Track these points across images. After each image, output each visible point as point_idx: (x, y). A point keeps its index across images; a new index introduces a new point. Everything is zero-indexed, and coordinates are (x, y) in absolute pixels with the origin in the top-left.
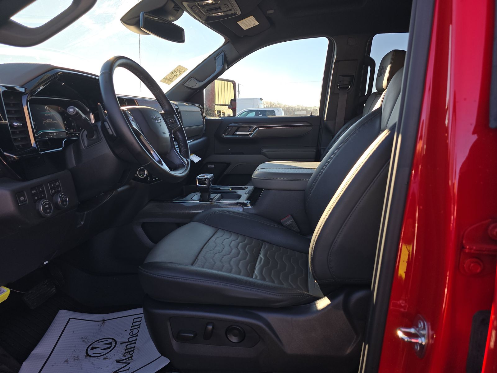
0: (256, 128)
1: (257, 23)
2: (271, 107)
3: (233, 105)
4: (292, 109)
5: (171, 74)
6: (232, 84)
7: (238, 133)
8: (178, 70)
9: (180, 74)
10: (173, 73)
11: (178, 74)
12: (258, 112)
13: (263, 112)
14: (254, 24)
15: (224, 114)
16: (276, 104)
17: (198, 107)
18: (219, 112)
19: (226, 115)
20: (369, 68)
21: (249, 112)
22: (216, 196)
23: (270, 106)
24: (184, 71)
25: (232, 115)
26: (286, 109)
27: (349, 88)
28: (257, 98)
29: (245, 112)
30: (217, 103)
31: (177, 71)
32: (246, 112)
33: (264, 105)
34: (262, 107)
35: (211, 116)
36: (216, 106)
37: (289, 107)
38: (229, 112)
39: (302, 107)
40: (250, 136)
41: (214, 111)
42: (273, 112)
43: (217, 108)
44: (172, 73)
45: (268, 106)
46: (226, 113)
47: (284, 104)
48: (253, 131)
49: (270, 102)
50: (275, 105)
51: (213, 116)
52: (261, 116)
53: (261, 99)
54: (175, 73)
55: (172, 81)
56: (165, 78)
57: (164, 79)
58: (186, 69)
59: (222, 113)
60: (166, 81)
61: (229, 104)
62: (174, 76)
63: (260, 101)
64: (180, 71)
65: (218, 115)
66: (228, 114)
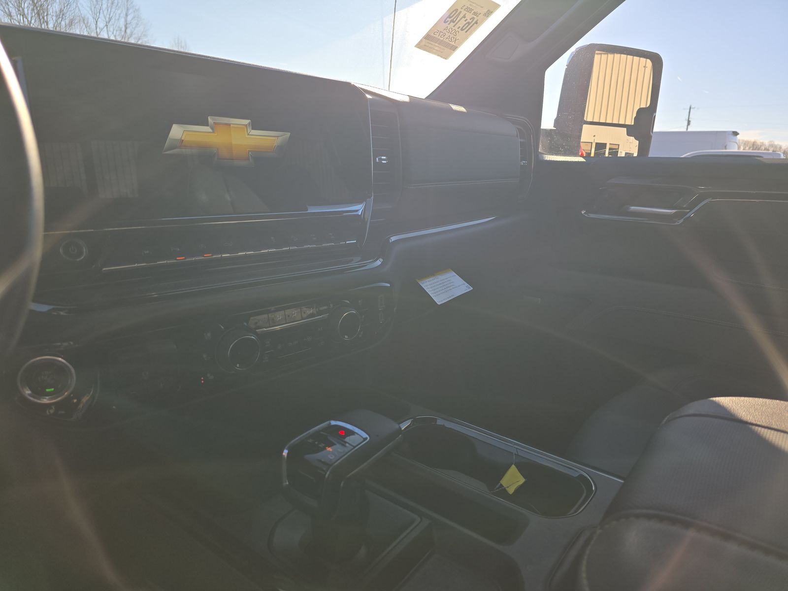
0: (703, 197)
3: (643, 125)
5: (445, 22)
6: (649, 63)
7: (634, 208)
8: (469, 10)
9: (476, 23)
10: (452, 16)
11: (469, 23)
15: (614, 152)
18: (600, 146)
19: (621, 154)
24: (489, 13)
25: (636, 154)
30: (588, 117)
31: (463, 13)
33: (740, 146)
35: (558, 153)
36: (585, 127)
38: (629, 146)
43: (589, 135)
44: (449, 17)
46: (619, 150)
48: (691, 207)
53: (735, 134)
54: (459, 19)
55: (454, 48)
56: (428, 37)
59: (610, 149)
60: (436, 48)
61: (630, 121)
62: (456, 28)
63: (733, 137)
64: (475, 14)
65: (595, 153)
66: (626, 153)
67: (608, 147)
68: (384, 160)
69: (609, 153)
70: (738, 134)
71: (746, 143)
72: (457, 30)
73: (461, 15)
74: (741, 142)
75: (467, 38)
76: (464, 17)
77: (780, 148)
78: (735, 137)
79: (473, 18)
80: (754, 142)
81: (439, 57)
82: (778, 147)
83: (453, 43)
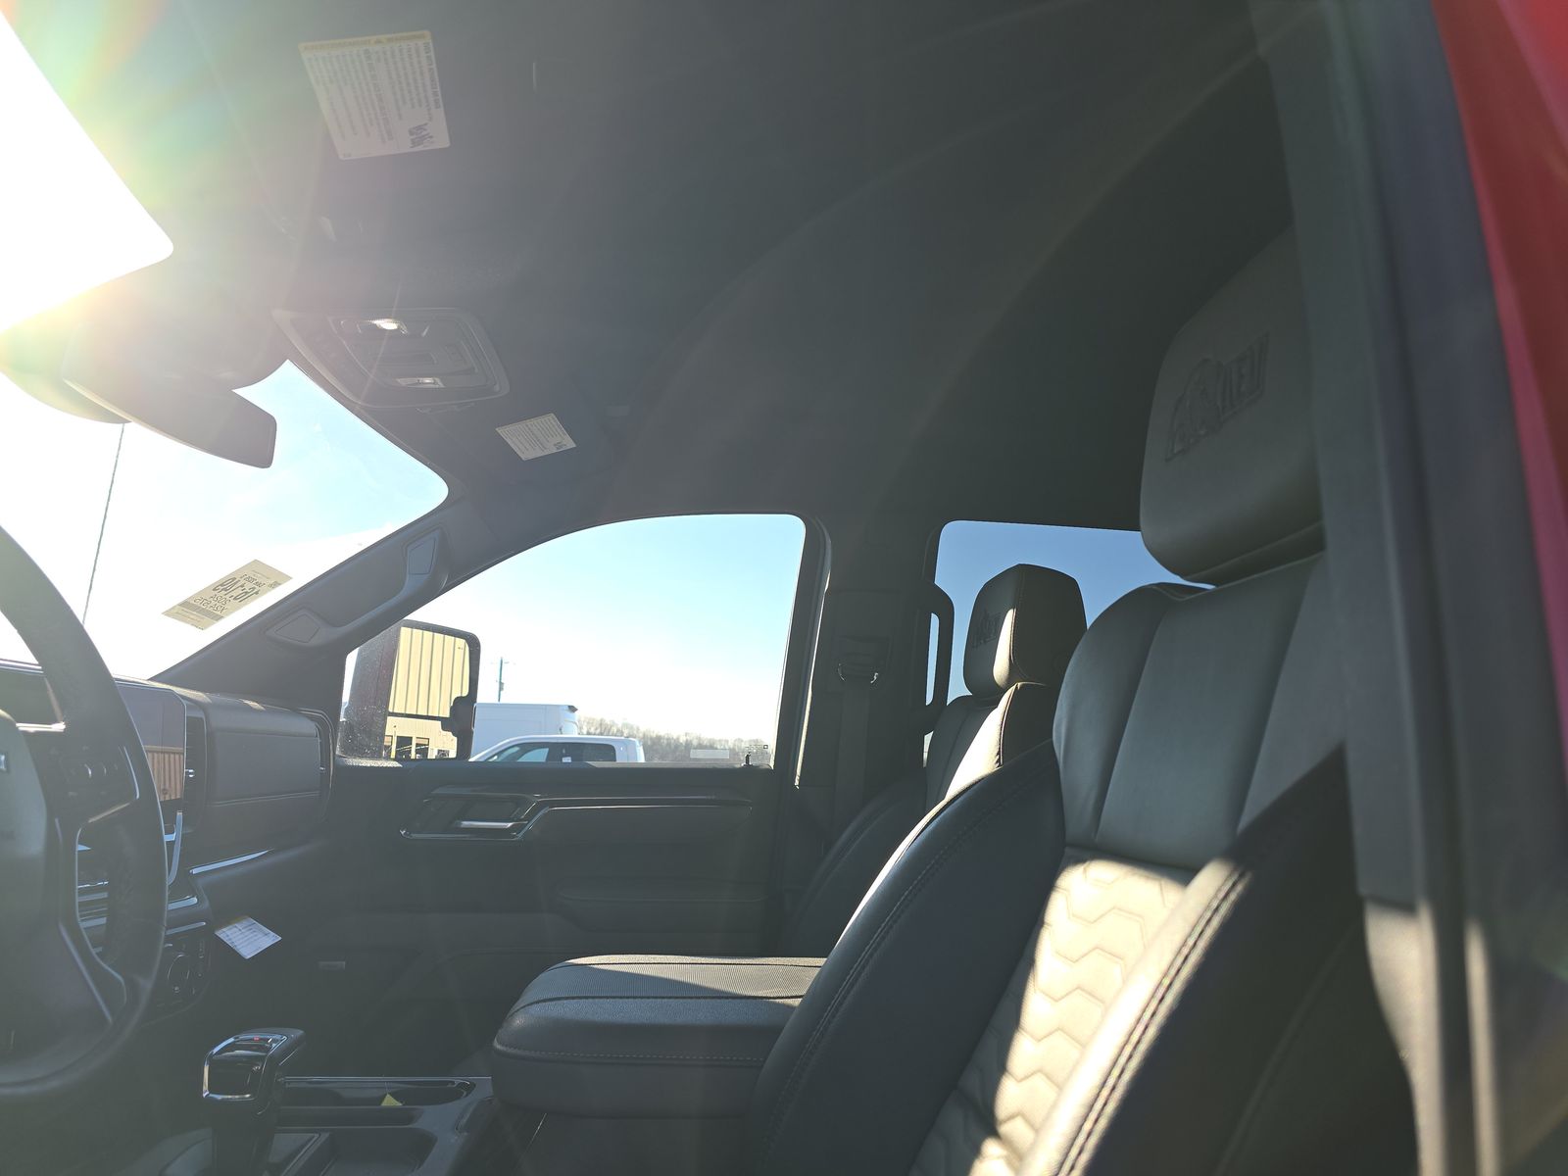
0: (541, 806)
1: (570, 444)
2: (601, 734)
3: (461, 716)
4: (669, 744)
5: (214, 590)
6: (464, 643)
7: (466, 824)
8: (249, 579)
9: (256, 593)
10: (225, 586)
11: (246, 593)
12: (557, 749)
13: (576, 748)
14: (558, 445)
15: (423, 750)
16: (620, 726)
17: (312, 718)
18: (404, 741)
19: (432, 754)
20: (935, 621)
21: (527, 747)
22: (309, 1140)
23: (598, 731)
24: (276, 585)
25: (453, 754)
26: (649, 743)
27: (875, 678)
28: (558, 706)
29: (513, 746)
30: (397, 704)
31: (242, 582)
32: (517, 749)
33: (581, 728)
34: (572, 733)
35: (363, 755)
36: (390, 719)
37: (659, 738)
38: (444, 743)
39: (699, 739)
40: (514, 836)
41: (383, 735)
42: (607, 751)
43: (395, 728)
44: (221, 585)
45: (592, 730)
46: (430, 747)
47: (643, 729)
48: (529, 818)
49: (599, 719)
50: (614, 729)
51: (377, 756)
52: (567, 760)
53: (572, 709)
54: (234, 588)
55: (218, 618)
56: (185, 604)
57: (181, 605)
58: (279, 579)
59: (417, 745)
60: (192, 617)
61: (446, 714)
62: (227, 597)
63: (569, 713)
64: (257, 584)
65: (396, 752)
66: (439, 751)
67: (414, 742)
68: (191, 773)
69: (417, 752)
70: (576, 710)
71: (590, 723)
72: (228, 598)
73: (239, 584)
74: (582, 719)
75: (238, 608)
76: (242, 586)
77: (638, 729)
78: (572, 714)
79: (254, 588)
80: (601, 720)
81: (194, 628)
82: (635, 727)
83: (219, 613)
